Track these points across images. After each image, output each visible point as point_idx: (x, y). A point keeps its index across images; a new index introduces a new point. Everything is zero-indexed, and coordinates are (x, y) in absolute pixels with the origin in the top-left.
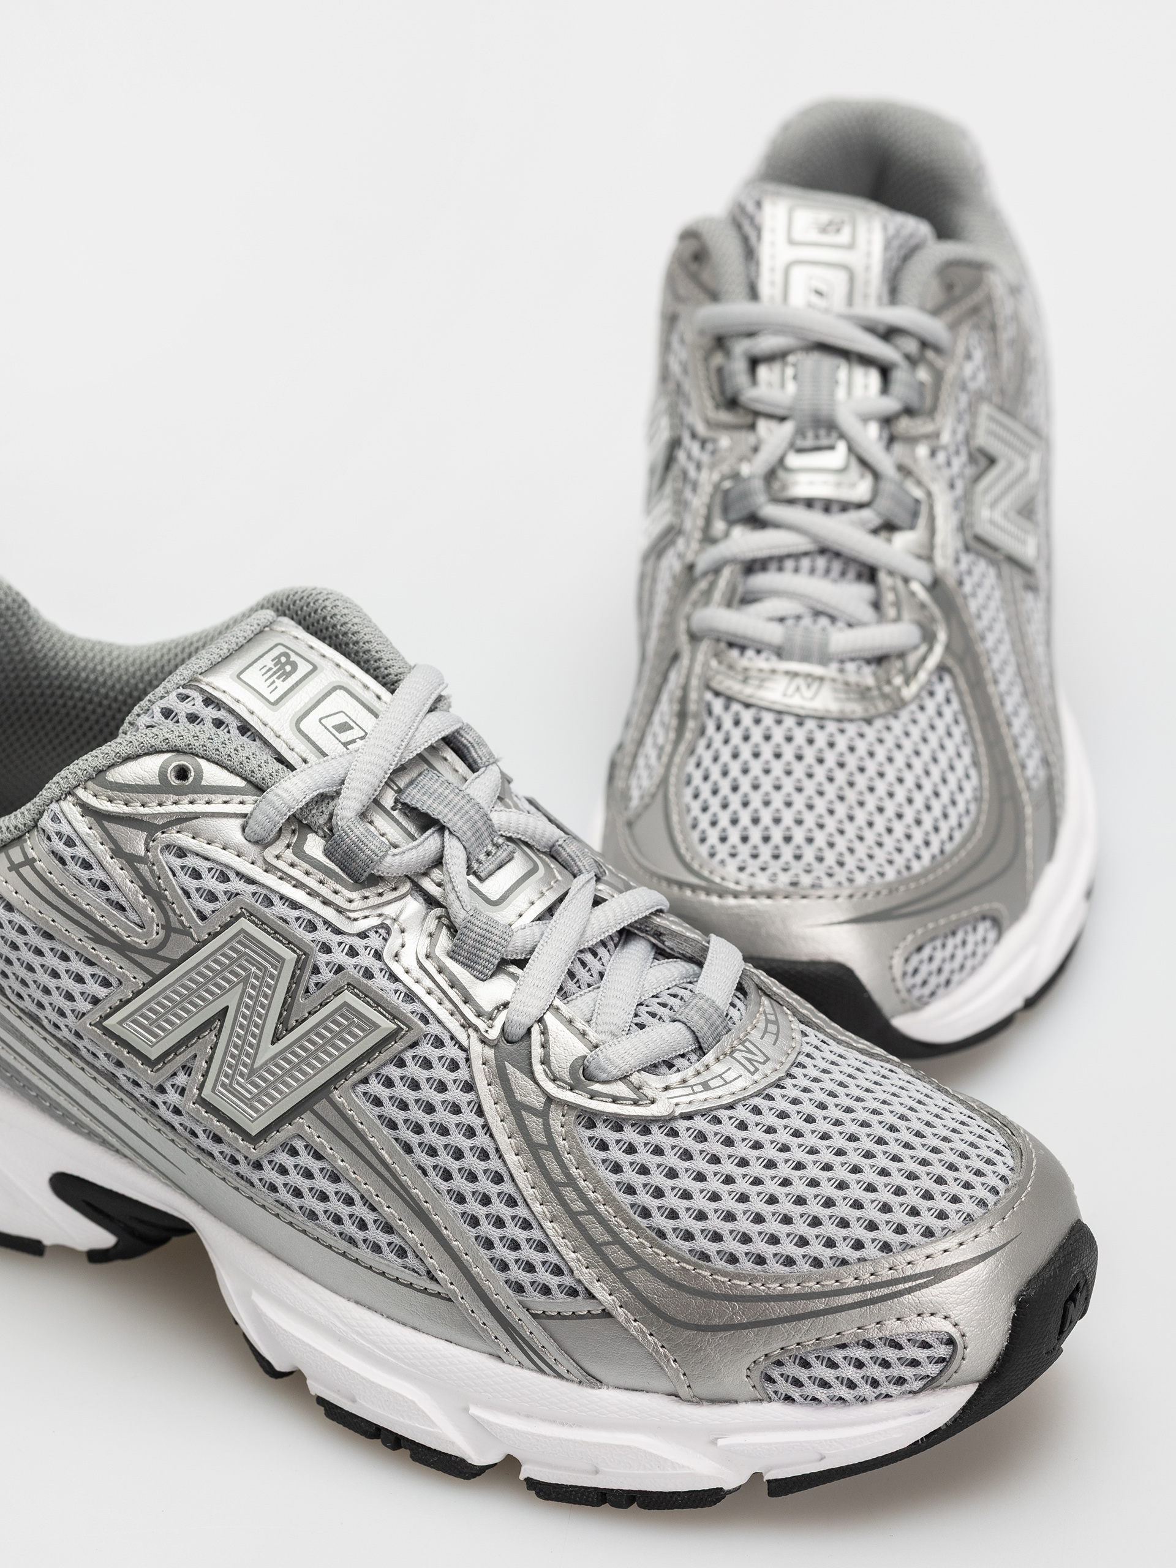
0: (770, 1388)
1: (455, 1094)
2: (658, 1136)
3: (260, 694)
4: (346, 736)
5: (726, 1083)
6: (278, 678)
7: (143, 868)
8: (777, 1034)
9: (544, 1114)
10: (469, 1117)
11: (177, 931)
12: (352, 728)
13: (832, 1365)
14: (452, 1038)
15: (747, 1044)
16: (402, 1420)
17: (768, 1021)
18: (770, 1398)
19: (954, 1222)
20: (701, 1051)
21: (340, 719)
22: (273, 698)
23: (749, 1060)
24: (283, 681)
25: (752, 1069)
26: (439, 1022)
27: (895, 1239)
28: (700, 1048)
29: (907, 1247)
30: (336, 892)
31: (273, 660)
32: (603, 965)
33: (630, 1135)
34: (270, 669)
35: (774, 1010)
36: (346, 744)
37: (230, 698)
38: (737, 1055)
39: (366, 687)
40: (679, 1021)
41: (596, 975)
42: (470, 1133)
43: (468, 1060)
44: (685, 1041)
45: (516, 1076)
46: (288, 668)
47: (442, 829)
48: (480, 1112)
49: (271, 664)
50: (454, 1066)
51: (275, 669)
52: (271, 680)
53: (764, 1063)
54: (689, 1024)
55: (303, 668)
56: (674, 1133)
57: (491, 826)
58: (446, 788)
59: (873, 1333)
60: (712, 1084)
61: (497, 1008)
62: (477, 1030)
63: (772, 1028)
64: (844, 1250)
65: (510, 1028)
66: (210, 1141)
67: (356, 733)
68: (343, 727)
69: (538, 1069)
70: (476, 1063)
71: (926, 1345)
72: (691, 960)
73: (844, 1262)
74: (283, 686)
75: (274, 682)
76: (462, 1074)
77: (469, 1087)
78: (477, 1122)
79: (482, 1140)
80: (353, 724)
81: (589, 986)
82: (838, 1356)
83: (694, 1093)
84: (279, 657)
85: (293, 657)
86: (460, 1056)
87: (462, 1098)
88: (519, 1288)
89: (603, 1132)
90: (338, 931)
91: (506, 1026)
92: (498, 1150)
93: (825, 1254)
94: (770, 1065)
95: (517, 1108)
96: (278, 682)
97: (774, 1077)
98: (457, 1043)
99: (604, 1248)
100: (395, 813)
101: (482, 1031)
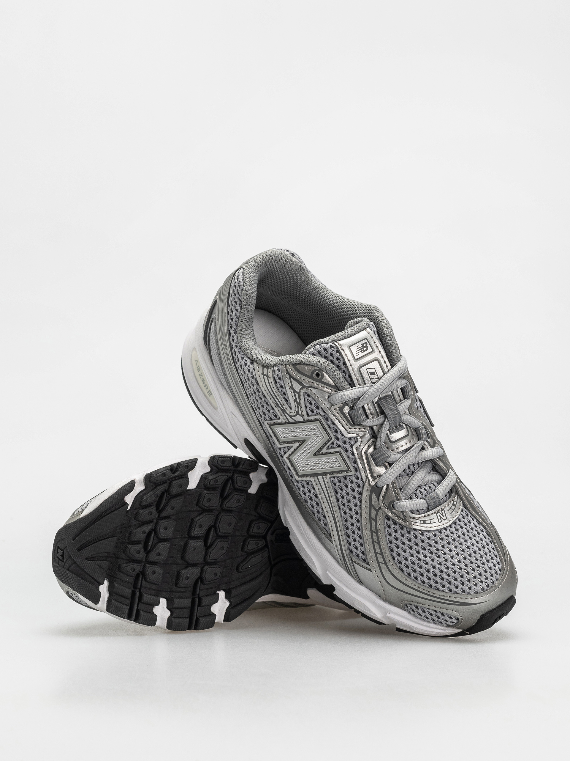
0: (406, 608)
1: (356, 494)
2: (404, 532)
3: (353, 354)
4: (372, 376)
5: (431, 523)
6: (361, 351)
7: (297, 395)
8: (453, 510)
9: (377, 511)
10: (357, 501)
11: (299, 415)
12: (375, 374)
13: (424, 611)
14: (362, 478)
15: (443, 511)
16: (309, 563)
17: (453, 504)
18: (405, 610)
19: (472, 592)
20: (428, 510)
21: (373, 370)
22: (356, 358)
23: (441, 517)
24: (362, 353)
25: (440, 521)
26: (360, 472)
27: (454, 589)
28: (429, 509)
29: (456, 593)
30: (347, 425)
31: (362, 345)
32: (415, 469)
33: (397, 527)
34: (360, 347)
35: (457, 500)
36: (371, 379)
37: (344, 354)
38: (438, 514)
39: (385, 362)
40: (426, 500)
41: (411, 472)
42: (356, 505)
43: (363, 486)
44: (425, 506)
45: (374, 497)
46: (365, 349)
47: (386, 417)
48: (361, 502)
49: (360, 346)
50: (359, 486)
51: (361, 348)
52: (358, 352)
53: (444, 520)
54: (428, 503)
55: (370, 350)
56: (409, 533)
57: (401, 420)
58: (393, 404)
59: (438, 609)
60: (427, 522)
61: (377, 476)
62: (369, 480)
63: (453, 507)
64: (439, 586)
65: (378, 484)
66: (287, 468)
67: (375, 376)
68: (372, 373)
69: (381, 498)
70: (365, 489)
71: (451, 618)
72: (441, 475)
73: (438, 589)
74: (361, 354)
75: (359, 352)
76: (360, 489)
77: (360, 494)
78: (359, 504)
79: (358, 509)
80: (376, 373)
81: (408, 475)
82: (426, 610)
83: (420, 523)
84: (364, 344)
85: (368, 345)
86: (361, 484)
87: (358, 496)
88: (351, 551)
89: (390, 523)
90: (343, 435)
91: (377, 483)
92: (361, 513)
93: (434, 585)
94: (446, 521)
95: (371, 505)
96: (360, 353)
97: (444, 526)
98: (362, 480)
99: (377, 554)
100: (375, 404)
101: (370, 481)
